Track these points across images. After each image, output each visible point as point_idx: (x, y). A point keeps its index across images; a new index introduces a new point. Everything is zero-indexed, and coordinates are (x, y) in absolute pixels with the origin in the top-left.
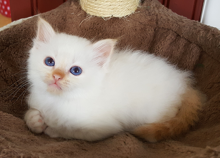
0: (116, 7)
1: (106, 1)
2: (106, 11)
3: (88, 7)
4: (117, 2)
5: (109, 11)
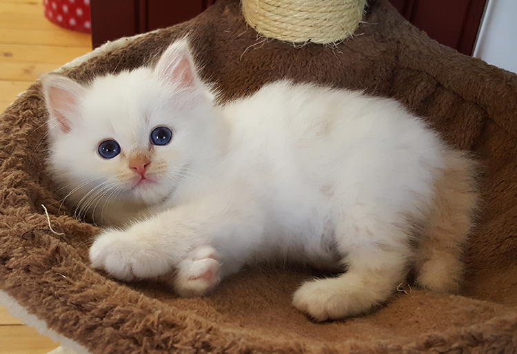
0: (317, 22)
1: (299, 8)
2: (298, 30)
3: (259, 20)
4: (322, 12)
5: (304, 31)
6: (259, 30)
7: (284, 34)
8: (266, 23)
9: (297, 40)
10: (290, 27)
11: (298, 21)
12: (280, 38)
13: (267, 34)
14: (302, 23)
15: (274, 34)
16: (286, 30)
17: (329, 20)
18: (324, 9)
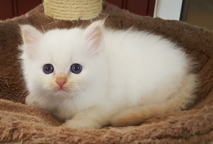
0: (82, 9)
1: (72, 3)
2: (73, 14)
3: (54, 12)
4: (83, 4)
5: (76, 14)
6: (55, 18)
7: (67, 17)
8: (57, 13)
9: (73, 19)
10: (69, 13)
11: (73, 9)
12: (65, 19)
13: (58, 18)
14: (75, 10)
15: (62, 18)
16: (68, 15)
17: (87, 8)
18: (84, 3)
